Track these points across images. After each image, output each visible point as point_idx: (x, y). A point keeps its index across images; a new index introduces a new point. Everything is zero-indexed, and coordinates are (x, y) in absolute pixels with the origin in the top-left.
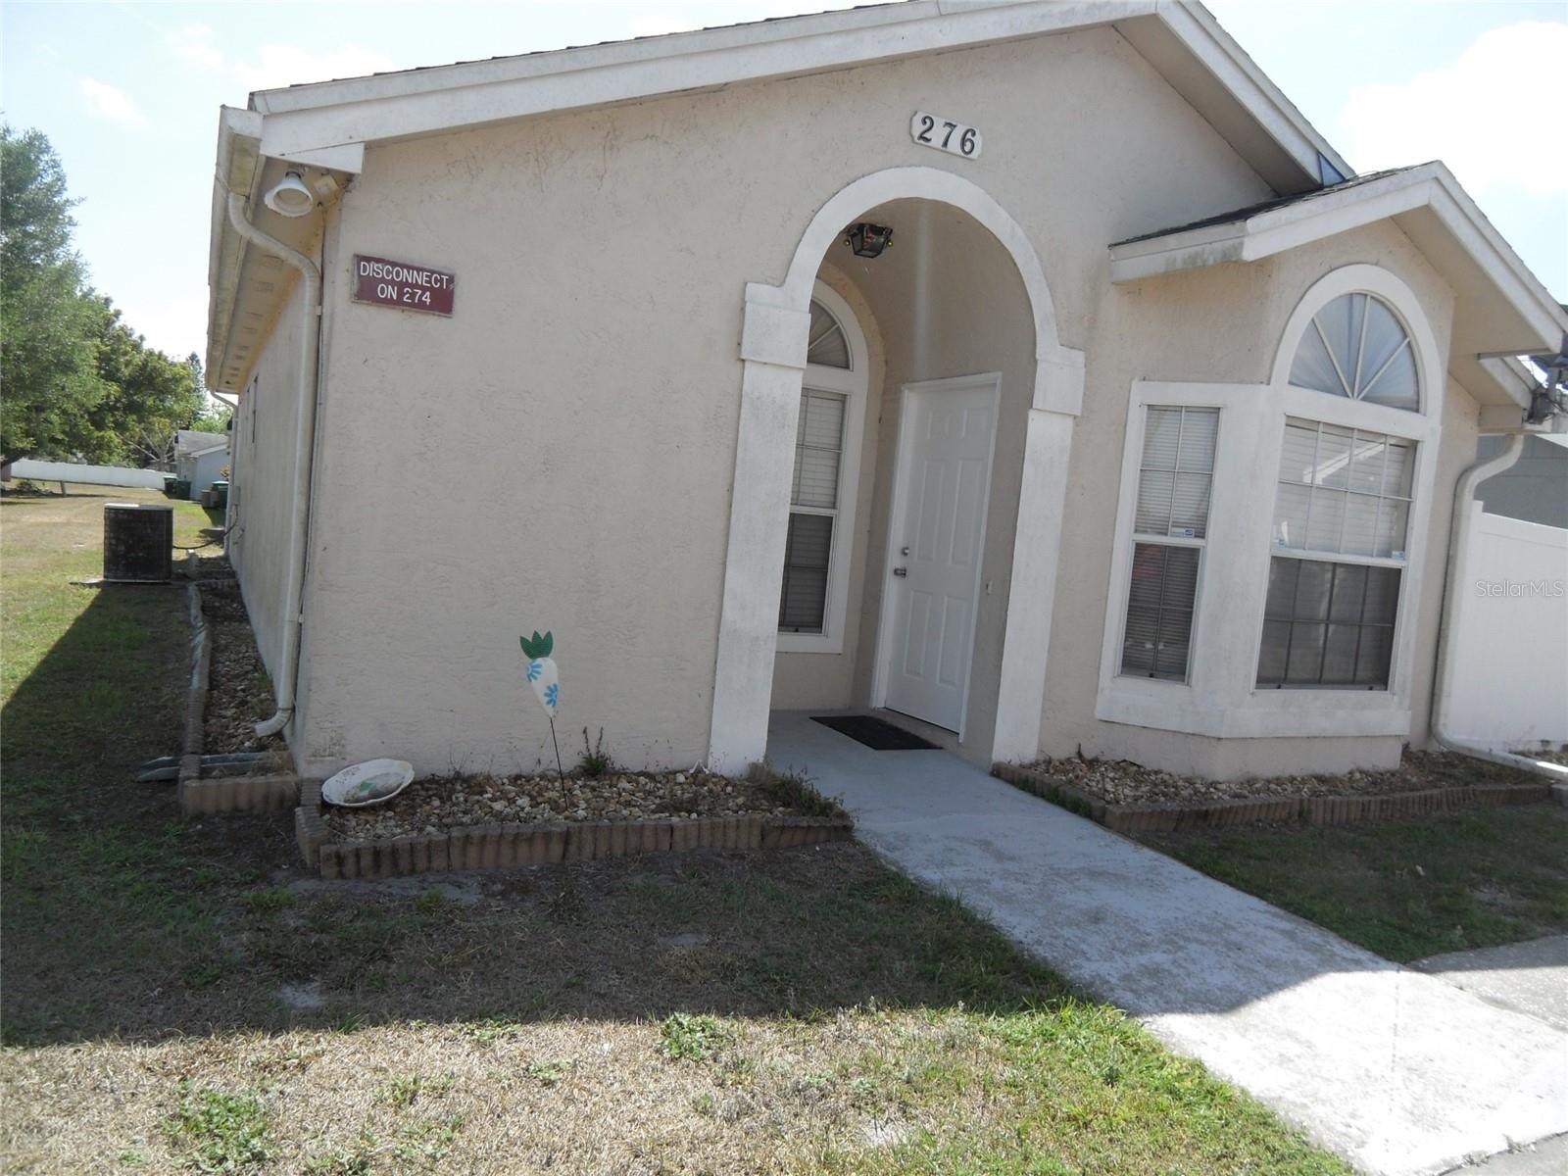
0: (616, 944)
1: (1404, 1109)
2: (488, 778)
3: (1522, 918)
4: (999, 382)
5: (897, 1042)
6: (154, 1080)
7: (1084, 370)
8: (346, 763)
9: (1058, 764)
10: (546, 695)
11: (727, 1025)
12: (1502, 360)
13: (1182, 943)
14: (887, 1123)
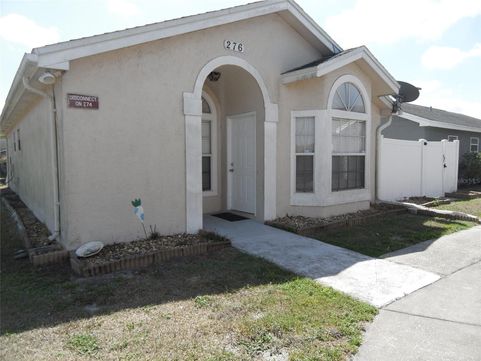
0: (175, 282)
1: (380, 291)
2: (124, 243)
3: (403, 243)
4: (255, 114)
5: (256, 294)
6: (58, 335)
7: (278, 109)
8: (81, 244)
9: (282, 219)
10: (141, 217)
11: (212, 297)
12: (385, 97)
13: (322, 260)
14: (258, 313)
